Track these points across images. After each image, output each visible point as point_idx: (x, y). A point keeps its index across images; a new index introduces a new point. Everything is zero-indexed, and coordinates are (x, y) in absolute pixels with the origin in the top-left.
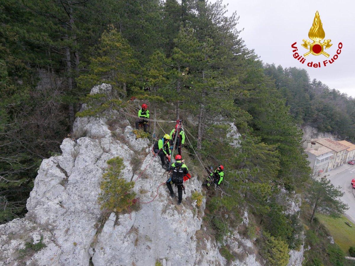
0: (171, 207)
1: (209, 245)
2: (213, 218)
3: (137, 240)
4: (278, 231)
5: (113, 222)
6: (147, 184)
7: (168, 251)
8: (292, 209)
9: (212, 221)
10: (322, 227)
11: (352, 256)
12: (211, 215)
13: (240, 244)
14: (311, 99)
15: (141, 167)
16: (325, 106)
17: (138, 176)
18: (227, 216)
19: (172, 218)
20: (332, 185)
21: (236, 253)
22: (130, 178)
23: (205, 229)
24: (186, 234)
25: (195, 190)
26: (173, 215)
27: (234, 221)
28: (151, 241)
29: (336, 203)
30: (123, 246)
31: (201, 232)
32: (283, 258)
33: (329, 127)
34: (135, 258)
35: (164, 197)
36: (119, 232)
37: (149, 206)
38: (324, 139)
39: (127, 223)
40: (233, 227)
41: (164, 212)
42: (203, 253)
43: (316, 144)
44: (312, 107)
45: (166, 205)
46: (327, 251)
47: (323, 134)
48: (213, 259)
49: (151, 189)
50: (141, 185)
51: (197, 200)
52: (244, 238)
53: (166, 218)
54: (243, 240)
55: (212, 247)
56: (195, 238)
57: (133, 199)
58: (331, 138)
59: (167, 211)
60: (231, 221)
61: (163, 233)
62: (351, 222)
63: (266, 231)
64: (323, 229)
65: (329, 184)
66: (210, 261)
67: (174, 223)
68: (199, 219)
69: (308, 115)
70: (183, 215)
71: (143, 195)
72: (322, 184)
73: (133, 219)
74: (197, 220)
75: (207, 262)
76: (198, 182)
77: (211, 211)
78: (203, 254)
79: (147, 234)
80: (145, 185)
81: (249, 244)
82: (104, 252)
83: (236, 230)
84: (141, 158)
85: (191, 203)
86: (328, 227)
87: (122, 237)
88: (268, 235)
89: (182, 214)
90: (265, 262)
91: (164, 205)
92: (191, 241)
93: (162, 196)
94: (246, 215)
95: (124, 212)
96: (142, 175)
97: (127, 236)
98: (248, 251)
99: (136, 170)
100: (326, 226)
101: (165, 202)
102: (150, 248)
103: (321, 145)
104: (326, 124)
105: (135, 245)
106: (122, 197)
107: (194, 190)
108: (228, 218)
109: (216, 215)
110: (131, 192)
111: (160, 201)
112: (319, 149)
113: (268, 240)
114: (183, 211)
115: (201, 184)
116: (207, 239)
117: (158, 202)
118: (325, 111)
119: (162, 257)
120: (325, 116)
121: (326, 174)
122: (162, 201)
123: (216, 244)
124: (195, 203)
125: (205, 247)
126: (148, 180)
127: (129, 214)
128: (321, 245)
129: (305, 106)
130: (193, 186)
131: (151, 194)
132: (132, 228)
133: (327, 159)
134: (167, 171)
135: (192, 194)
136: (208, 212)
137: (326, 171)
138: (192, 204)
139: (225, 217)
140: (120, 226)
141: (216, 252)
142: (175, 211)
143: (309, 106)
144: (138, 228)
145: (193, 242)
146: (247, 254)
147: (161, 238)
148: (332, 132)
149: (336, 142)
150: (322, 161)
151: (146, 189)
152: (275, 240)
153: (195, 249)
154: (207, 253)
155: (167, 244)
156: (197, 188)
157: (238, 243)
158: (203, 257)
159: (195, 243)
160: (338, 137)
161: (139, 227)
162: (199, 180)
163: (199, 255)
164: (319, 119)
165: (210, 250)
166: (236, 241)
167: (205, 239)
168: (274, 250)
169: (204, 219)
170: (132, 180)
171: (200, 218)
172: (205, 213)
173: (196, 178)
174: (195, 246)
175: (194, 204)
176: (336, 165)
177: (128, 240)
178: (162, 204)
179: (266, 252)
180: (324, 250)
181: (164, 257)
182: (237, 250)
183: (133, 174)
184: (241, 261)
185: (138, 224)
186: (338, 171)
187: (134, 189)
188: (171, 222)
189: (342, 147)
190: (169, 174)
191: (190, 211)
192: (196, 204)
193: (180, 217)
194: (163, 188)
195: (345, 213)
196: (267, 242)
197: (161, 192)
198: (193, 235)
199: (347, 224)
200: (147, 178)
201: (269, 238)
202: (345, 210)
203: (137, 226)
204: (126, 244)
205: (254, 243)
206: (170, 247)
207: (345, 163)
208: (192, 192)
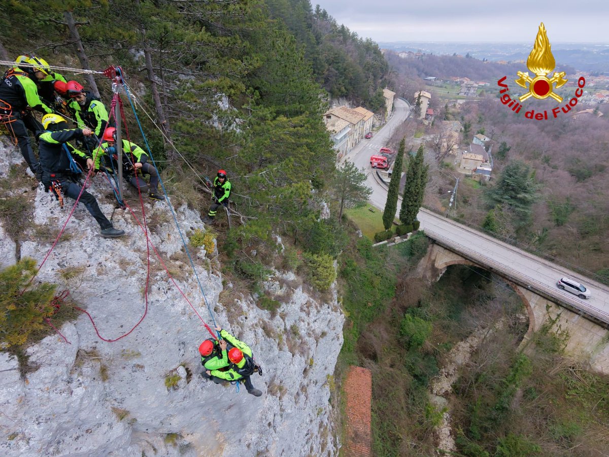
0: (158, 277)
1: (244, 305)
2: (236, 263)
3: (103, 370)
4: (320, 246)
5: (14, 371)
6: (75, 253)
7: (182, 352)
8: (325, 212)
9: (236, 269)
10: (351, 223)
11: (378, 242)
12: (231, 260)
13: (282, 282)
14: (318, 43)
15: (33, 218)
16: (336, 54)
17: (35, 244)
18: (254, 252)
19: (170, 294)
20: (356, 168)
21: (279, 296)
22: (12, 254)
23: (231, 285)
24: (205, 307)
25: (192, 228)
26: (169, 289)
27: (266, 255)
28: (139, 354)
29: (361, 189)
30: (74, 397)
31: (227, 293)
32: (330, 274)
33: (343, 89)
34: (115, 400)
35: (133, 263)
36: (47, 381)
37: (105, 296)
38: (339, 108)
39: (59, 353)
40: (267, 264)
41: (147, 291)
42: (240, 321)
43: (332, 116)
44: (320, 57)
45: (145, 277)
46: (357, 246)
47: (337, 101)
48: (255, 321)
49: (93, 259)
50: (57, 261)
51: (204, 246)
52: (284, 273)
53: (158, 301)
54: (284, 275)
55: (248, 306)
56: (221, 307)
57: (52, 297)
58: (346, 105)
59: (154, 288)
60: (262, 257)
61: (159, 328)
62: (374, 208)
63: (305, 251)
64: (352, 225)
65: (354, 169)
66: (252, 325)
67: (176, 302)
68: (217, 275)
69: (317, 71)
70: (190, 281)
71: (76, 279)
72: (347, 171)
73: (73, 339)
74: (213, 277)
75: (250, 330)
76: (193, 213)
77: (229, 255)
78: (242, 322)
79: (124, 348)
80: (69, 255)
81: (291, 276)
82: (23, 439)
83: (272, 266)
84: (21, 197)
85: (196, 253)
86: (356, 221)
87: (62, 386)
88: (308, 255)
89: (187, 280)
90: (312, 288)
91: (142, 279)
92: (216, 315)
93: (128, 264)
94: (279, 240)
95: (36, 337)
96: (47, 238)
97: (75, 376)
98: (292, 286)
99: (22, 229)
100: (354, 221)
101: (141, 271)
102: (142, 367)
103: (337, 118)
104: (339, 84)
105: (104, 380)
106: (12, 307)
107: (191, 230)
108: (257, 255)
109: (238, 257)
110: (33, 288)
111: (127, 276)
112: (336, 124)
113: (311, 262)
114: (187, 274)
115: (199, 215)
116: (240, 298)
117: (123, 280)
118: (337, 63)
119: (174, 367)
120: (337, 72)
121: (346, 157)
122: (133, 273)
123: (252, 299)
124: (202, 251)
125: (241, 312)
126: (74, 242)
127: (55, 333)
128: (352, 243)
129: (311, 56)
130: (185, 223)
131: (98, 270)
132: (77, 356)
133: (345, 136)
134: (117, 208)
135: (190, 238)
136: (226, 259)
137: (346, 154)
138: (198, 255)
139: (252, 254)
140: (41, 370)
141: (255, 310)
142: (170, 280)
143: (316, 56)
144: (95, 348)
145: (220, 314)
146: (293, 291)
147: (159, 338)
148: (345, 96)
149: (351, 110)
150: (341, 140)
151: (76, 264)
152: (317, 257)
153: (227, 322)
154: (246, 318)
155: (175, 341)
156: (195, 225)
157: (279, 281)
158: (242, 326)
159: (224, 314)
160: (353, 103)
161: (97, 345)
162: (192, 209)
163: (237, 327)
164: (331, 77)
165: (249, 311)
166: (276, 281)
167: (236, 300)
168: (320, 269)
169: (223, 272)
170: (18, 258)
171: (218, 272)
172: (222, 262)
173: (186, 206)
174: (227, 318)
175: (202, 253)
176: (354, 142)
177: (81, 381)
178: (134, 279)
179: (311, 276)
180: (355, 247)
181: (178, 364)
182: (280, 292)
183: (16, 241)
184: (287, 303)
185: (90, 342)
186: (357, 150)
187: (40, 276)
188: (171, 302)
189: (358, 116)
190: (127, 213)
191: (200, 268)
192: (205, 251)
193: (186, 285)
194: (123, 247)
195: (370, 198)
196: (310, 264)
197: (120, 256)
198: (218, 304)
199: (371, 211)
200: (67, 239)
201: (311, 259)
202: (370, 195)
203: (90, 346)
204: (79, 391)
205: (295, 273)
206: (183, 343)
207: (362, 138)
208: (188, 234)
